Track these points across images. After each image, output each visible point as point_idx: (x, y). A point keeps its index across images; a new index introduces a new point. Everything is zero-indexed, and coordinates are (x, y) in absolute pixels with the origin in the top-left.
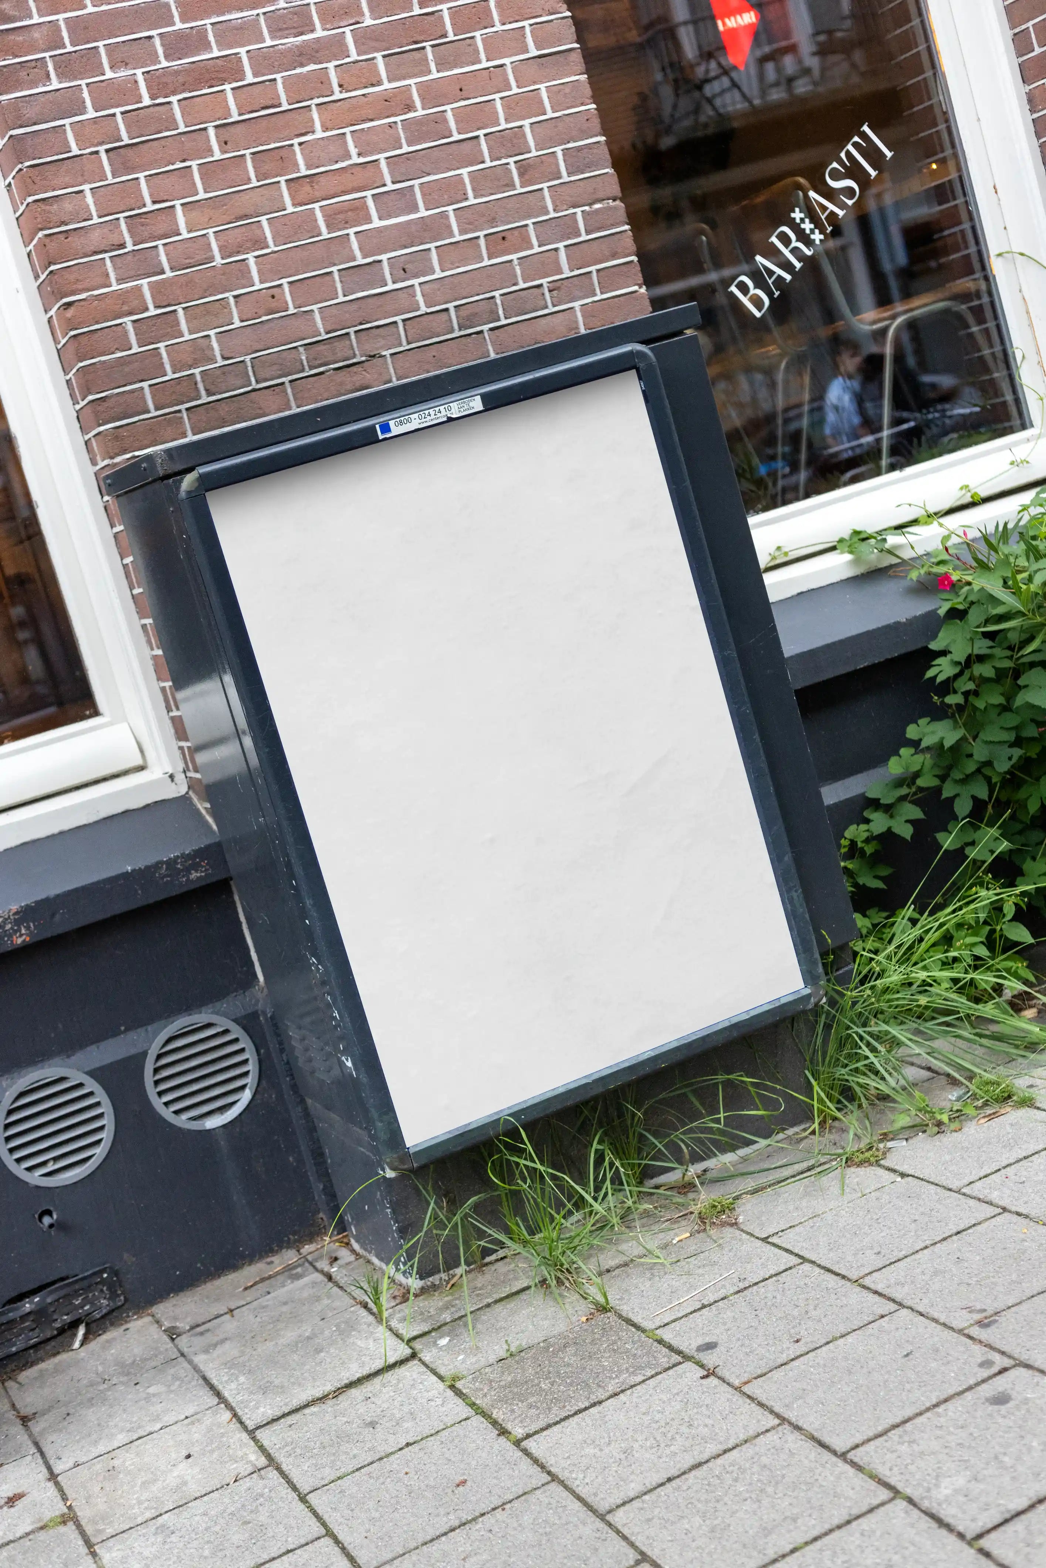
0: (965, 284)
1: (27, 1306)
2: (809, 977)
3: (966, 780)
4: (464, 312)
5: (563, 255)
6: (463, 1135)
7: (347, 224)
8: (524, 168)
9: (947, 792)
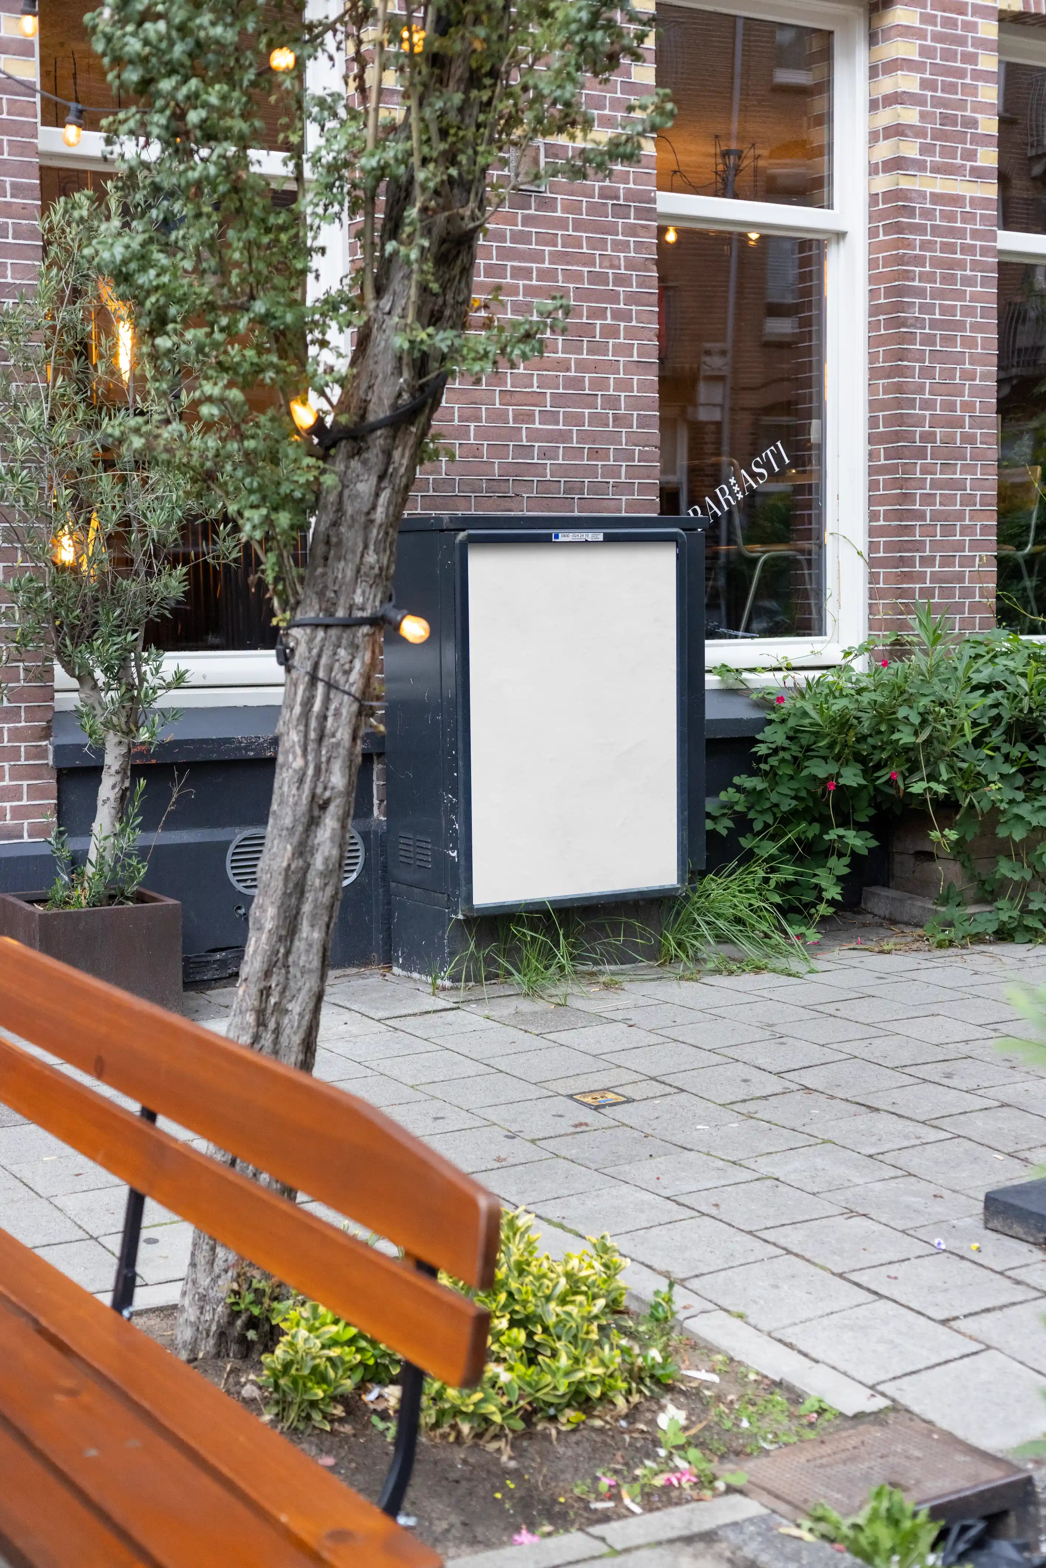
0: (804, 544)
1: (218, 956)
2: (681, 879)
3: (761, 812)
4: (569, 485)
5: (623, 469)
6: (501, 907)
7: (523, 422)
8: (616, 418)
9: (751, 815)
